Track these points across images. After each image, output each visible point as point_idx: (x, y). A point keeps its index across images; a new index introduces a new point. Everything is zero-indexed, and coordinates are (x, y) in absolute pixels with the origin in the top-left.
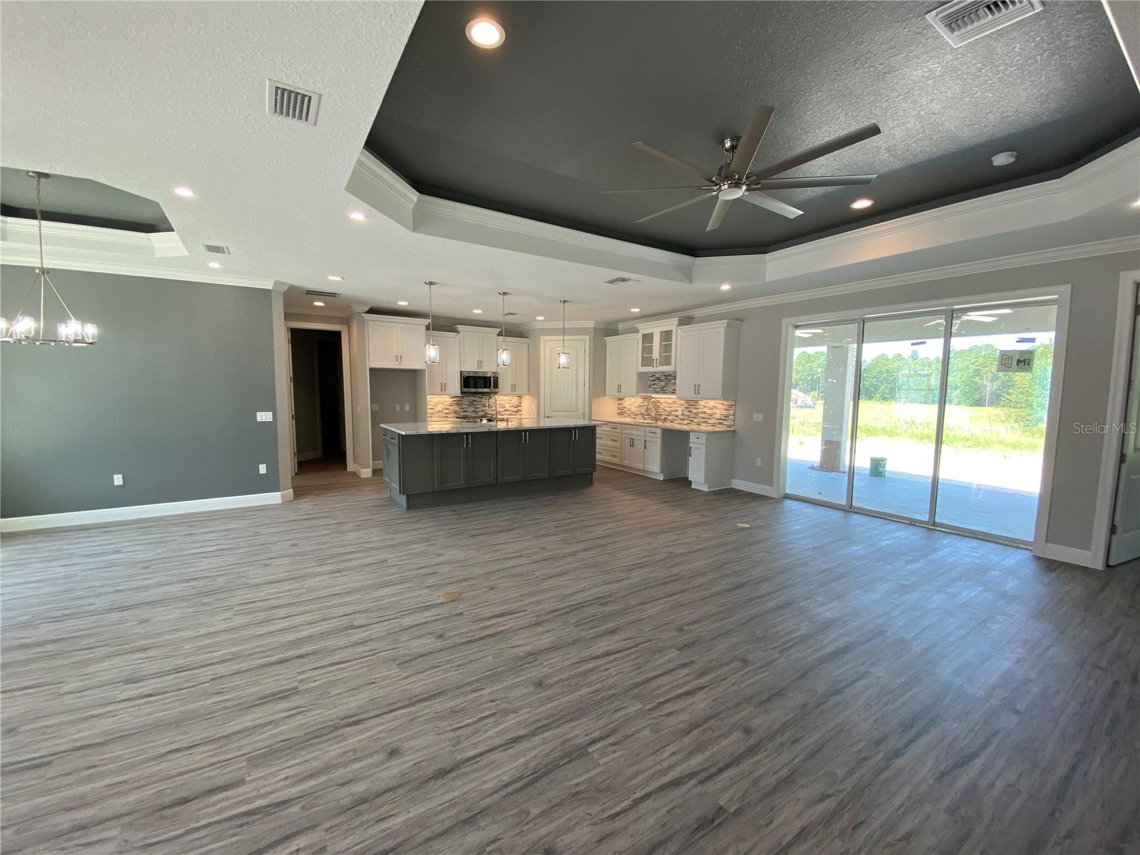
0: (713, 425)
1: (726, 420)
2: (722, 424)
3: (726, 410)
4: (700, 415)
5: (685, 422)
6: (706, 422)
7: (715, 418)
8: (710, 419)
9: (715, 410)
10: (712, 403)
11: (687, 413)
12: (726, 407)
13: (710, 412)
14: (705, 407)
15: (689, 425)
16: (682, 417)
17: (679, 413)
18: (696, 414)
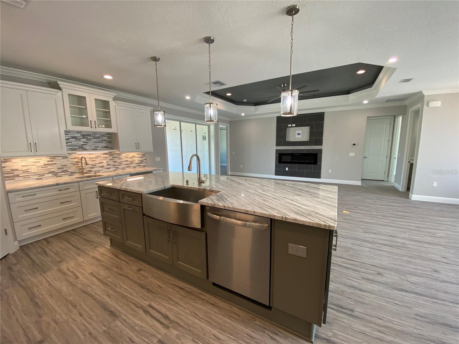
0: (135, 167)
1: (142, 163)
2: (140, 165)
3: (141, 157)
4: (123, 163)
5: (112, 169)
6: (129, 167)
7: (135, 163)
8: (132, 164)
9: (134, 159)
10: (131, 154)
11: (111, 163)
12: (141, 156)
13: (131, 160)
14: (127, 157)
15: (115, 171)
16: (108, 167)
17: (105, 164)
18: (121, 163)
